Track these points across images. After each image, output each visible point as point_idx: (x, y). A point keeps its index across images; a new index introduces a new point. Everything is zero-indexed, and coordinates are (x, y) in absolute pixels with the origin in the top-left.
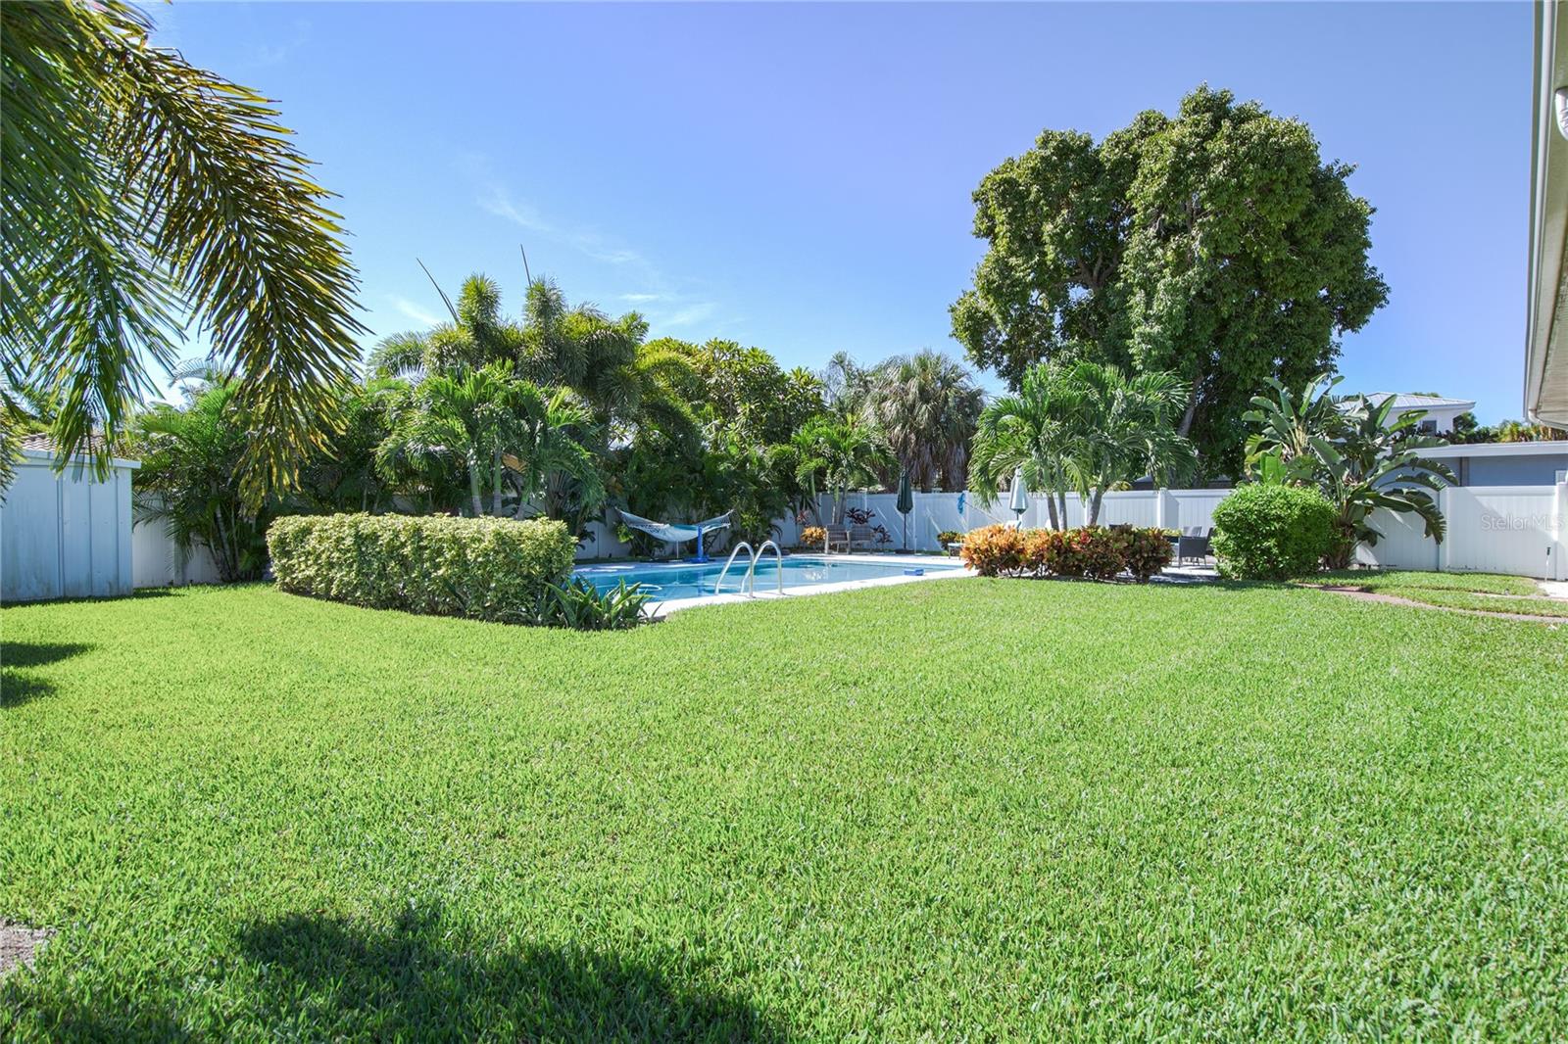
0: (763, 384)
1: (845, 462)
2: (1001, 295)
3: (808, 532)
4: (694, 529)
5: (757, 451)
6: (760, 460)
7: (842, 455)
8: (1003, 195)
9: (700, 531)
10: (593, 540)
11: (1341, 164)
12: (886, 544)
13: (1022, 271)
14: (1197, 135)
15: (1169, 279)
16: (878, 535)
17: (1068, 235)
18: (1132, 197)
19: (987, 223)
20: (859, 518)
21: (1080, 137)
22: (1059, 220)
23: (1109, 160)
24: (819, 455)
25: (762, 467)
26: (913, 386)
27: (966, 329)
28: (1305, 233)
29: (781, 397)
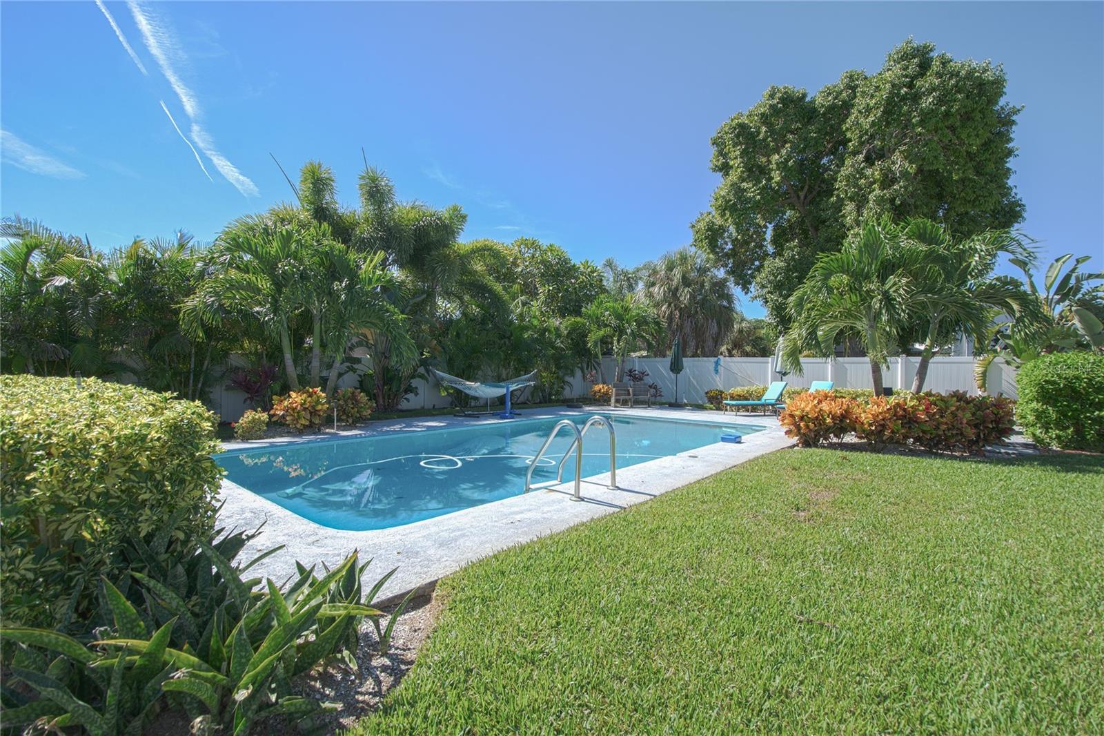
0: (559, 271)
1: (629, 331)
2: (736, 210)
3: (597, 388)
4: (503, 387)
5: (555, 322)
6: (557, 329)
7: (626, 325)
8: (737, 136)
9: (508, 389)
10: (417, 394)
11: (1011, 106)
12: (658, 398)
13: (752, 192)
14: (906, 76)
15: (877, 192)
16: (652, 391)
17: (791, 163)
18: (847, 129)
19: (721, 159)
20: (636, 377)
21: (798, 92)
22: (784, 152)
23: (823, 106)
24: (606, 326)
25: (559, 336)
26: (677, 274)
27: (706, 238)
28: (983, 158)
29: (573, 281)
